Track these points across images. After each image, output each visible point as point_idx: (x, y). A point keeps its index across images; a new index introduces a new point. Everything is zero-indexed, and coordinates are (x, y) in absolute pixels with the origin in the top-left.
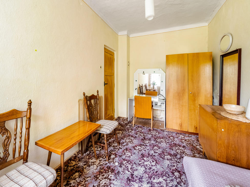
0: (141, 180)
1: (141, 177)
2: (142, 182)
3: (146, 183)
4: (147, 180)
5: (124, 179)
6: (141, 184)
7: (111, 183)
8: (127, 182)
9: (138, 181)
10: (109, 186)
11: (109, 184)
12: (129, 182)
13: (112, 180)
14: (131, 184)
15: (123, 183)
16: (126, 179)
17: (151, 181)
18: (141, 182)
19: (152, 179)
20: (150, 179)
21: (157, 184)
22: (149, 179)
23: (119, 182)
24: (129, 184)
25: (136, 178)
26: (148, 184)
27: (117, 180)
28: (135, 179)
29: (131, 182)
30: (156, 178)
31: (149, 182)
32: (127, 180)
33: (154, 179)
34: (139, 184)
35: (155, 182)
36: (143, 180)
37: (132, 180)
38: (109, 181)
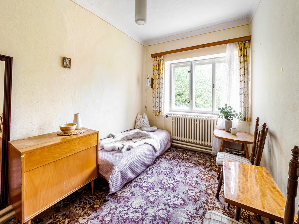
0: (154, 219)
1: (153, 221)
2: (153, 216)
3: (150, 215)
4: (147, 217)
5: (174, 222)
6: (155, 214)
7: (188, 219)
8: (170, 219)
9: (157, 218)
10: (190, 217)
11: (191, 219)
12: (168, 218)
13: (188, 223)
14: (165, 216)
15: (174, 218)
16: (172, 222)
17: (143, 216)
18: (155, 216)
19: (141, 217)
20: (142, 217)
21: (139, 211)
22: (144, 218)
23: (179, 220)
24: (167, 217)
25: (158, 221)
26: (148, 213)
27: (183, 222)
28: (161, 220)
29: (165, 217)
30: (135, 218)
31: (145, 215)
32: (170, 221)
33: (138, 217)
34: (158, 214)
35: (139, 213)
36: (151, 218)
37: (164, 219)
38: (191, 221)
